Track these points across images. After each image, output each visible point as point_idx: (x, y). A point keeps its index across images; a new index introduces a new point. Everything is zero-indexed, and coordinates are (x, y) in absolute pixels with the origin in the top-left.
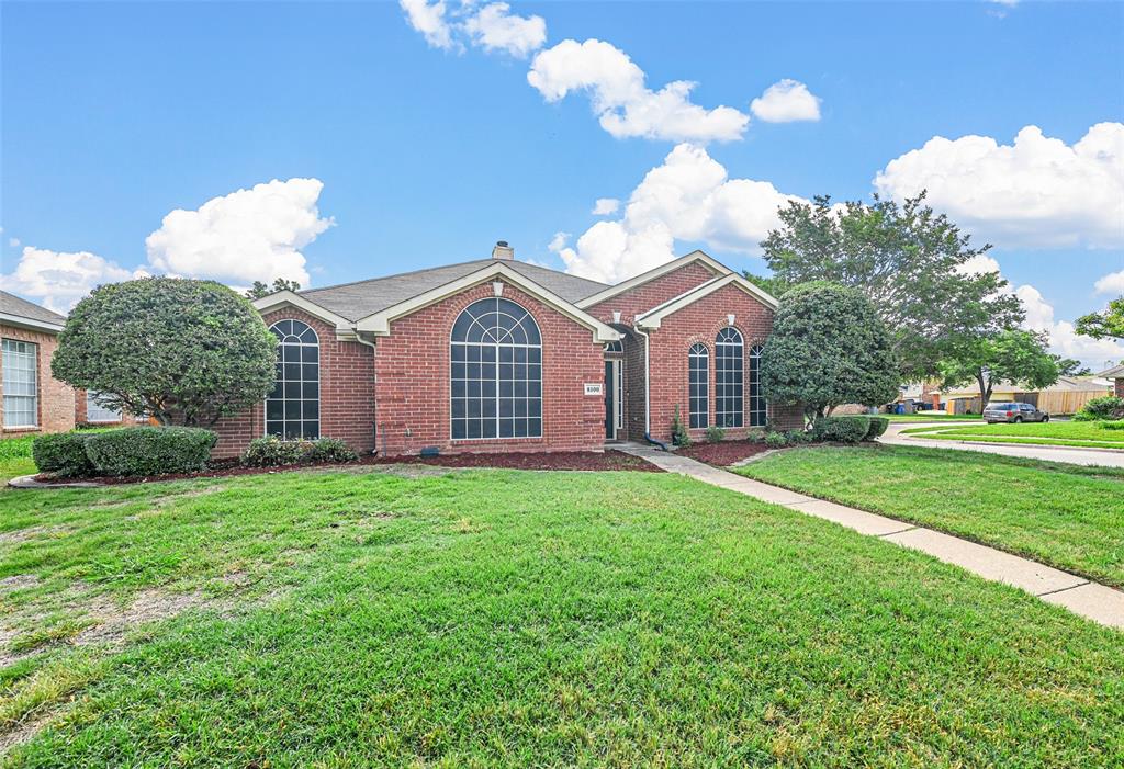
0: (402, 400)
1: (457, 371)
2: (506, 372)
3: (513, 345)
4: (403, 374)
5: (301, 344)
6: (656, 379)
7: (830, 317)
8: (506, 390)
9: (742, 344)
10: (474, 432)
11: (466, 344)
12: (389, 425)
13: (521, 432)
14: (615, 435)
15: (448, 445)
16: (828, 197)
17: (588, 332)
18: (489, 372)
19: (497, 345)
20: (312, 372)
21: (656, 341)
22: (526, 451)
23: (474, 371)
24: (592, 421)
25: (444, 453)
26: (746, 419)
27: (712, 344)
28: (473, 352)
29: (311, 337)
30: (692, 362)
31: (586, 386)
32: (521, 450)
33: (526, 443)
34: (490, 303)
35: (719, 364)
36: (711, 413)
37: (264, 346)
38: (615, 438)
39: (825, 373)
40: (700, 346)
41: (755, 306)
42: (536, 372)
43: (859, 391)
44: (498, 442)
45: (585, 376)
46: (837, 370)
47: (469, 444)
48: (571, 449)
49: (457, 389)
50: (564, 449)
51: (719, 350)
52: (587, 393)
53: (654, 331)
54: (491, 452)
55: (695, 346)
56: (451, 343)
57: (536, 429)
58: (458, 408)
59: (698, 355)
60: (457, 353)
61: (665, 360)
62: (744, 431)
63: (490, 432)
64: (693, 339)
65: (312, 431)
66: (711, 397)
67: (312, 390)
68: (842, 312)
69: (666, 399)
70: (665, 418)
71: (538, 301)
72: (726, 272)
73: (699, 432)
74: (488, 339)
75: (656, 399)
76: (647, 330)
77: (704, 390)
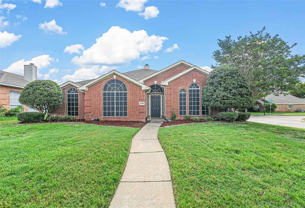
0: (91, 106)
1: (105, 99)
2: (117, 99)
3: (119, 92)
4: (91, 100)
5: (74, 94)
6: (168, 100)
7: (222, 78)
8: (117, 104)
9: (199, 89)
10: (109, 115)
11: (107, 92)
12: (88, 113)
13: (121, 115)
14: (161, 117)
15: (102, 118)
16: (230, 36)
17: (141, 87)
18: (113, 99)
19: (115, 92)
20: (77, 100)
21: (168, 89)
22: (122, 120)
23: (109, 99)
24: (142, 113)
25: (101, 120)
26: (201, 113)
27: (188, 89)
28: (109, 94)
29: (77, 92)
30: (181, 95)
31: (140, 103)
32: (121, 120)
33: (123, 118)
34: (113, 81)
35: (190, 95)
36: (187, 111)
37: (55, 94)
38: (161, 118)
39: (217, 97)
40: (184, 90)
41: (204, 76)
42: (125, 99)
43: (230, 103)
44: (115, 118)
45: (139, 100)
46: (221, 96)
47: (107, 118)
48: (135, 120)
49: (105, 104)
50: (133, 120)
51: (190, 91)
52: (140, 104)
53: (167, 86)
54: (113, 120)
55: (182, 90)
56: (103, 92)
57: (125, 114)
58: (105, 109)
59: (183, 93)
60: (105, 94)
61: (171, 95)
62: (200, 116)
63: (113, 115)
64: (180, 88)
65: (77, 114)
66: (187, 106)
67: (77, 104)
68: (225, 76)
69: (171, 106)
70: (171, 112)
71: (126, 80)
72: (192, 66)
73: (183, 116)
74: (112, 90)
75: (168, 106)
76: (165, 86)
77: (185, 103)
